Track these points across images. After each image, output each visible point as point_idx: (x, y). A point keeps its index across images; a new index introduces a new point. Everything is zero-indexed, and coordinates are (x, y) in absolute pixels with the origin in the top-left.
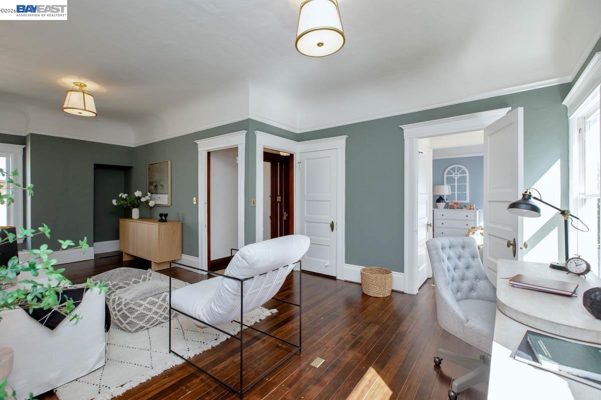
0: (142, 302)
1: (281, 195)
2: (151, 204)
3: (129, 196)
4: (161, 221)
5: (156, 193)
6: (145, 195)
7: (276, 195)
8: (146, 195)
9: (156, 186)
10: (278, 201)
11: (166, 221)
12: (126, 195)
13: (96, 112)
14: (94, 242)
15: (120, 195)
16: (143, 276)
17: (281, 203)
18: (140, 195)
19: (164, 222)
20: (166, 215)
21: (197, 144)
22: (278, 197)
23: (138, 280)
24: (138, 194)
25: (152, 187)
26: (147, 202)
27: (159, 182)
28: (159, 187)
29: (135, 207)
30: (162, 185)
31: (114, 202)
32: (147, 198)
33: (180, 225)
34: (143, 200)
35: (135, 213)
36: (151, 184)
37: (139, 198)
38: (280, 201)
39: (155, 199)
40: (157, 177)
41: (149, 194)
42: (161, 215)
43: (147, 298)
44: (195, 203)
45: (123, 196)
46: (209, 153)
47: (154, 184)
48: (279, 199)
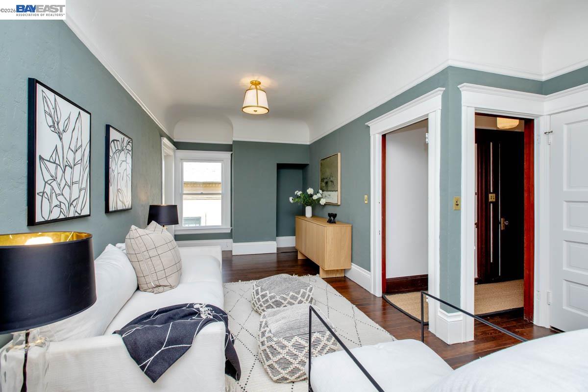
0: (285, 343)
1: (495, 191)
2: (323, 202)
3: (303, 193)
4: (330, 222)
5: (327, 191)
6: (316, 192)
7: (487, 192)
8: (318, 192)
9: (327, 183)
10: (490, 200)
11: (335, 223)
12: (300, 192)
13: (268, 108)
14: (277, 236)
15: (296, 193)
16: (302, 291)
17: (495, 204)
18: (312, 193)
19: (333, 223)
20: (335, 216)
21: (369, 127)
22: (490, 195)
23: (296, 295)
24: (310, 191)
25: (324, 184)
26: (319, 200)
27: (330, 178)
28: (330, 183)
29: (308, 205)
30: (332, 181)
31: (291, 199)
32: (319, 195)
33: (349, 228)
34: (315, 197)
35: (309, 210)
36: (322, 180)
37: (311, 196)
38: (494, 200)
39: (326, 196)
40: (328, 173)
41: (320, 191)
42: (330, 215)
43: (293, 337)
44: (366, 202)
45: (298, 194)
46: (384, 137)
47: (325, 181)
48: (492, 197)
